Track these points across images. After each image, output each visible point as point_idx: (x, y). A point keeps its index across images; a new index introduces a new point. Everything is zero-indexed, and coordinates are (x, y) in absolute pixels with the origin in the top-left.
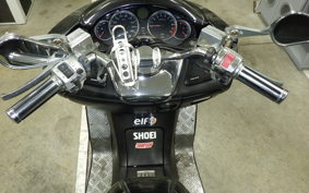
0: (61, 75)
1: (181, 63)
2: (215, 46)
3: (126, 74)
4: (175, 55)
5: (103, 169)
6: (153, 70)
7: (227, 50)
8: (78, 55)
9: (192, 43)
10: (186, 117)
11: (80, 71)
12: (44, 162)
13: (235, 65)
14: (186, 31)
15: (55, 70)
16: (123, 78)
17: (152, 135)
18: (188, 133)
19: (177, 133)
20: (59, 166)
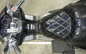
0: (13, 43)
1: (15, 18)
2: (11, 11)
3: (15, 31)
4: (13, 19)
5: (40, 37)
6: (16, 25)
7: (12, 9)
8: (9, 40)
9: (10, 15)
10: (29, 18)
11: (13, 39)
12: (40, 52)
13: (16, 8)
14: (7, 16)
15: (12, 44)
16: (16, 31)
17: (31, 25)
18: (33, 17)
19: (33, 20)
20: (41, 48)
